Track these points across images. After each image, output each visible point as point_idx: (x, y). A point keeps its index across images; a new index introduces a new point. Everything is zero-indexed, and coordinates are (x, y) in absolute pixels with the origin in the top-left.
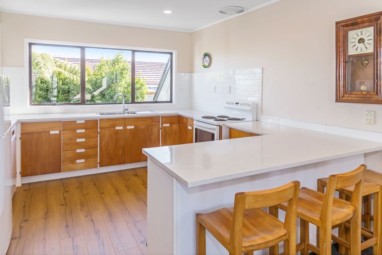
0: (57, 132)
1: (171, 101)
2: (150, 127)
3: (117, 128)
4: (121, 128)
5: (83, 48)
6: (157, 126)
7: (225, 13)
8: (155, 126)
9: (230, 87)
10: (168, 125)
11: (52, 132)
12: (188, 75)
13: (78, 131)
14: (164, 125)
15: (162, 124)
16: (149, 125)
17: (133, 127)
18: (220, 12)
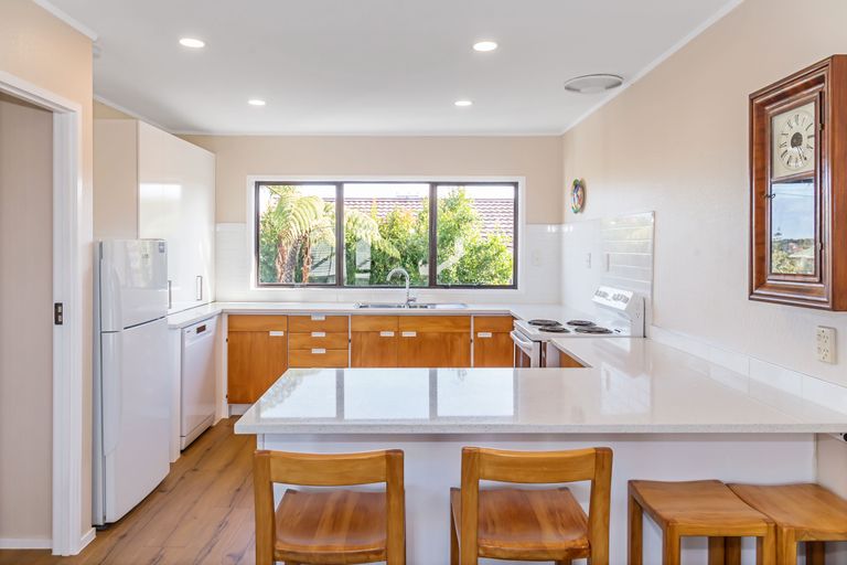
0: (281, 334)
1: (514, 286)
2: (449, 337)
3: (383, 334)
4: (392, 334)
5: (339, 185)
6: (465, 335)
7: (578, 90)
8: (461, 334)
9: (608, 256)
10: (489, 335)
11: (273, 334)
12: (552, 229)
13: (315, 335)
14: (480, 335)
15: (476, 333)
16: (446, 333)
17: (413, 334)
18: (568, 88)
